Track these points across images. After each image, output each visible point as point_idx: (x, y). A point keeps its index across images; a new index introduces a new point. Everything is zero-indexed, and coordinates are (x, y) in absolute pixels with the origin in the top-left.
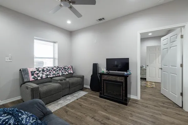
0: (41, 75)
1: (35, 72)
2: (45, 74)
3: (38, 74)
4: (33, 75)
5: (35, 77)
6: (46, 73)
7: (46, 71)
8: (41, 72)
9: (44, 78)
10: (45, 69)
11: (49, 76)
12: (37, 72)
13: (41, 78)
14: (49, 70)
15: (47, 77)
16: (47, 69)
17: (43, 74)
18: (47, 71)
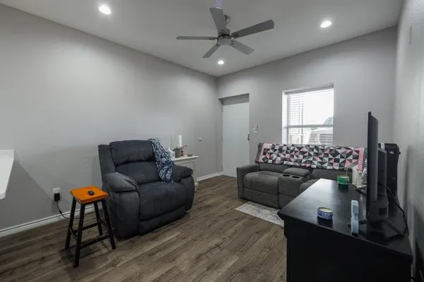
0: (274, 156)
1: (268, 150)
2: (282, 156)
3: (271, 154)
4: (265, 154)
5: (266, 158)
6: (285, 155)
7: (285, 152)
8: (277, 152)
9: (277, 162)
10: (285, 148)
11: (285, 162)
12: (271, 151)
13: (274, 161)
14: (292, 151)
15: (282, 164)
16: (288, 149)
17: (278, 156)
18: (287, 153)
